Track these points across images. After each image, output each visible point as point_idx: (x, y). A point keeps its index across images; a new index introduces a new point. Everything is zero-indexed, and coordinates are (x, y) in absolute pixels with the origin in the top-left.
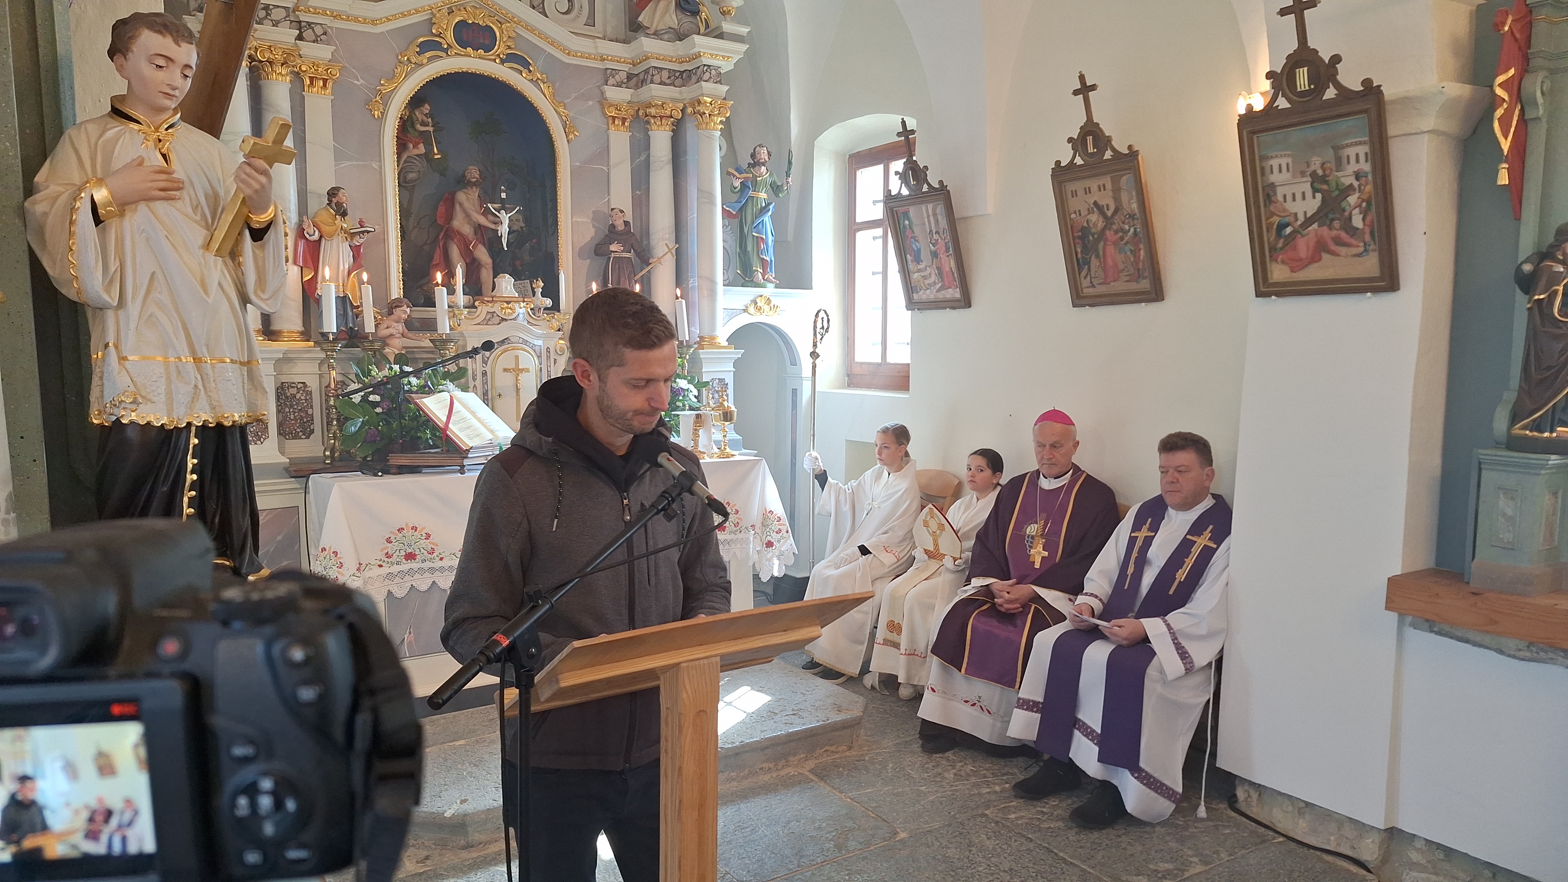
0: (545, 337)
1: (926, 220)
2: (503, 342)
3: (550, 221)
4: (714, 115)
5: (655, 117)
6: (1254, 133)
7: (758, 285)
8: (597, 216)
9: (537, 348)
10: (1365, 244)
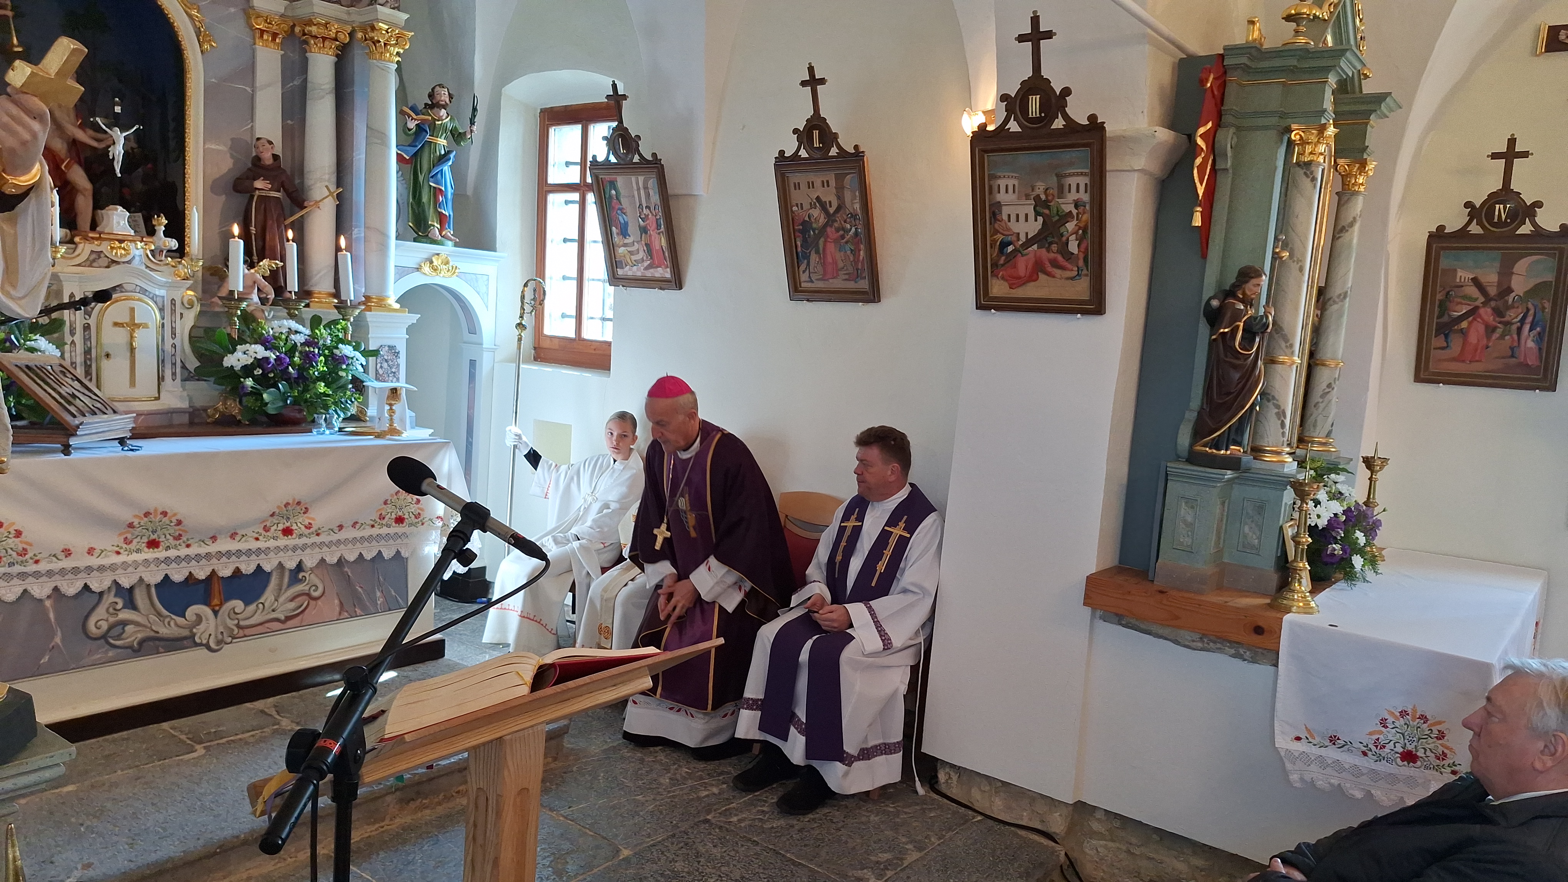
0: (169, 286)
1: (636, 193)
2: (114, 288)
3: (172, 144)
4: (391, 45)
5: (316, 37)
6: (986, 151)
7: (434, 242)
8: (236, 145)
9: (159, 300)
10: (1078, 268)
